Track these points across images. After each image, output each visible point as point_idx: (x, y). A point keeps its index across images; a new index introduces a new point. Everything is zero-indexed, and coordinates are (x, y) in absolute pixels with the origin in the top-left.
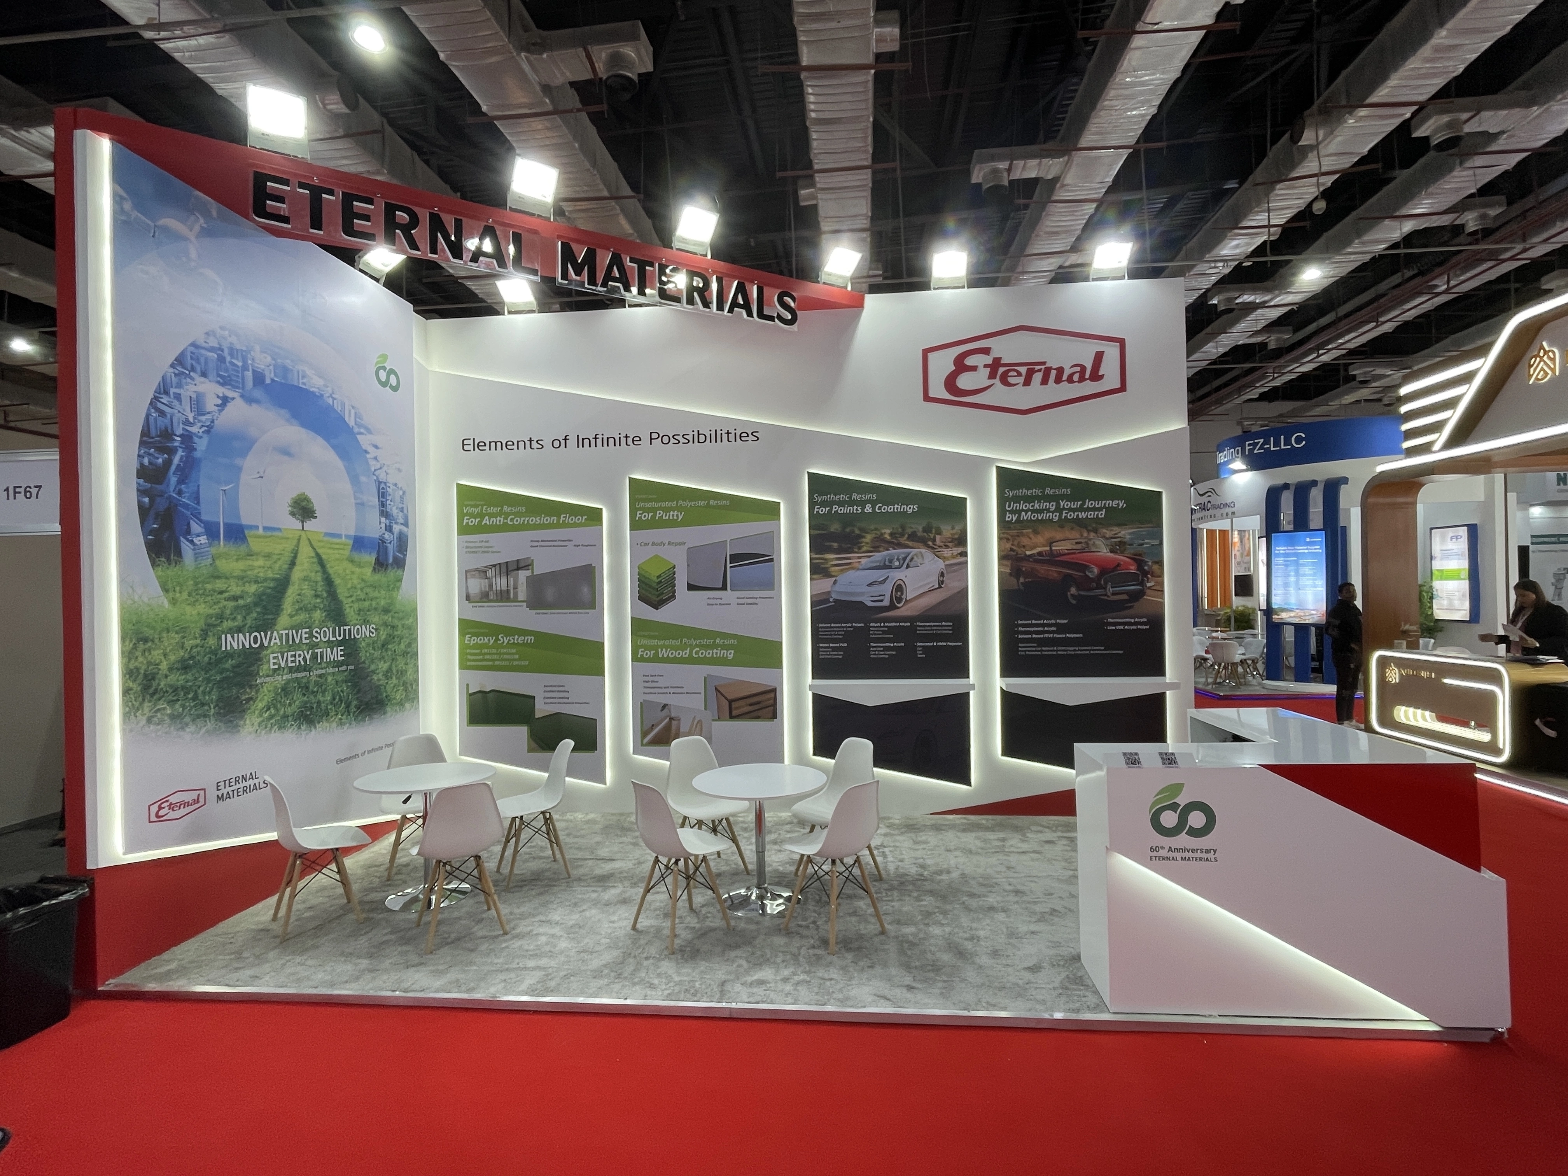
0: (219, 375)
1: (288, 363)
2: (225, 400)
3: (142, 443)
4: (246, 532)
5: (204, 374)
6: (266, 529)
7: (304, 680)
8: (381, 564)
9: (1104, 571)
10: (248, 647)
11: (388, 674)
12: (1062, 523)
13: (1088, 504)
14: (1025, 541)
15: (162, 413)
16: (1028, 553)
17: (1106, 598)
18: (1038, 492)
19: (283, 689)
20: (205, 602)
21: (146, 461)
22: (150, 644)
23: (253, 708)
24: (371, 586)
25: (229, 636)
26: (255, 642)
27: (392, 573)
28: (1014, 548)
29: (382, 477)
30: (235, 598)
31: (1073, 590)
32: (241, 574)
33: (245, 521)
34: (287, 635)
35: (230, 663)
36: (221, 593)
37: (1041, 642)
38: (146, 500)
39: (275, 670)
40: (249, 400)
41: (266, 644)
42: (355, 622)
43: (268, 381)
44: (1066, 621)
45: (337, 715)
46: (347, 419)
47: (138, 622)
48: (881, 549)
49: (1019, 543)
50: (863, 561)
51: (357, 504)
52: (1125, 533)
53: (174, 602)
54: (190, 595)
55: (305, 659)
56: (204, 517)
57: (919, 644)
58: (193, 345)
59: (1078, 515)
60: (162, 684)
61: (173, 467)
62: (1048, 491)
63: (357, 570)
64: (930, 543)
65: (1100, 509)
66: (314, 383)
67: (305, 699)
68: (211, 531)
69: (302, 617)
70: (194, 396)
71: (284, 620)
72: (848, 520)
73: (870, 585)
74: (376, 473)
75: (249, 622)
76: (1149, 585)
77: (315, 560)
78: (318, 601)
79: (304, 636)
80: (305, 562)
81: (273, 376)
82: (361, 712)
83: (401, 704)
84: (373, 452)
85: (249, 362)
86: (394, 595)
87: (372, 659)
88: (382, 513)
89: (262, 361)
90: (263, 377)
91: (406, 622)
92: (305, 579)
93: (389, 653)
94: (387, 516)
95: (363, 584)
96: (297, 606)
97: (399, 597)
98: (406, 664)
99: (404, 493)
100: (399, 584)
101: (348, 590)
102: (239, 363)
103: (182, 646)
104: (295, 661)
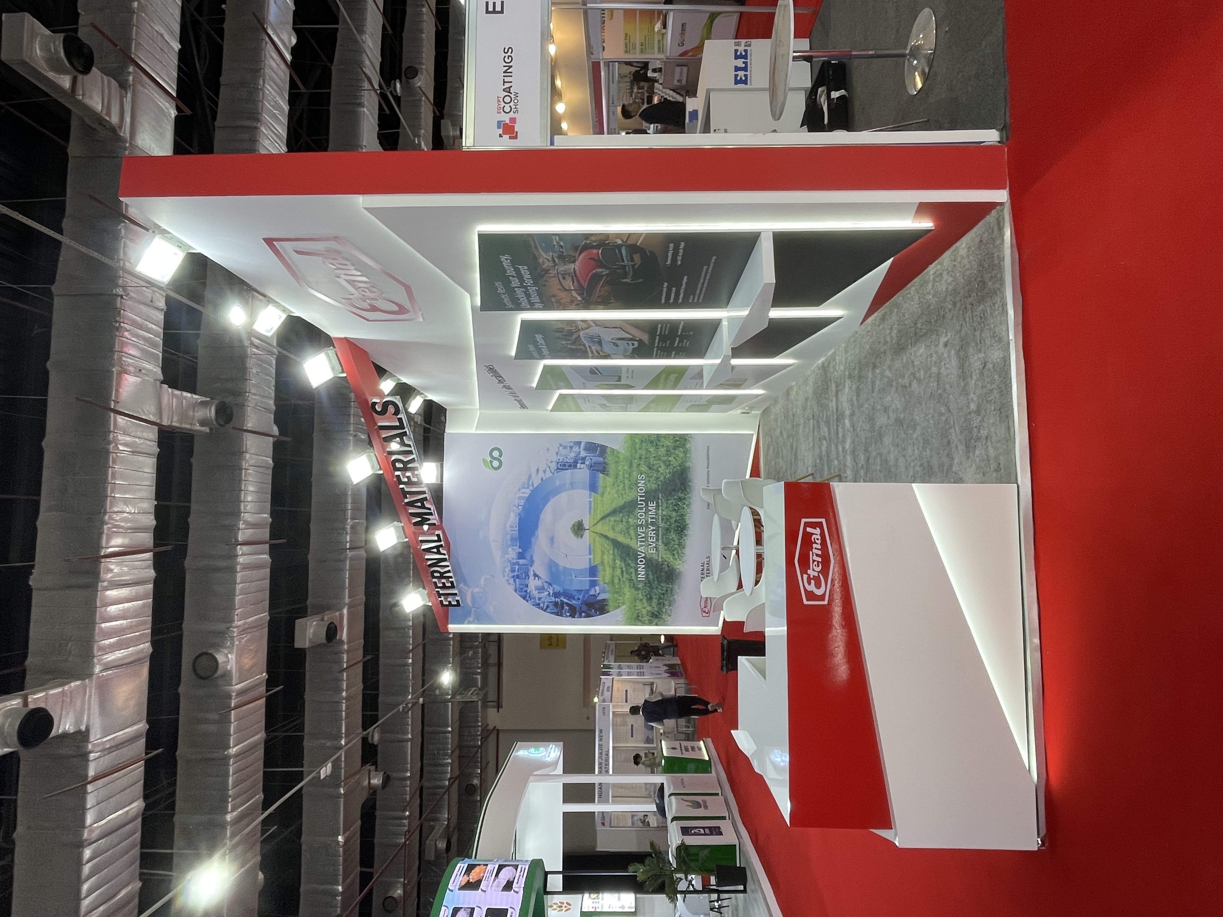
0: (525, 578)
1: (509, 537)
2: (535, 575)
3: (561, 616)
4: (593, 565)
5: (527, 586)
6: (590, 554)
7: (663, 531)
8: (603, 468)
9: (601, 266)
10: (644, 566)
11: (668, 464)
12: (540, 285)
13: (511, 273)
14: (565, 300)
15: (548, 607)
16: (580, 299)
17: (637, 265)
18: (504, 296)
19: (666, 546)
20: (624, 588)
21: (568, 614)
22: (640, 615)
23: (672, 564)
24: (616, 478)
25: (639, 576)
26: (642, 561)
27: (610, 459)
29: (554, 466)
30: (622, 572)
31: (626, 280)
32: (611, 569)
33: (588, 566)
34: (641, 542)
35: (650, 576)
36: (620, 579)
37: (690, 292)
38: (583, 614)
39: (656, 550)
40: (532, 562)
41: (643, 555)
42: (636, 493)
43: (520, 550)
44: (666, 283)
45: (684, 508)
46: (527, 495)
47: (631, 619)
48: (582, 343)
49: (568, 303)
50: (593, 348)
51: (572, 488)
52: (546, 255)
53: (623, 603)
54: (620, 596)
55: (653, 530)
56: (588, 588)
57: (679, 333)
58: (516, 591)
59: (528, 279)
60: (656, 609)
61: (569, 602)
62: (501, 292)
63: (608, 489)
64: (574, 331)
65: (516, 268)
66: (513, 519)
67: (672, 530)
68: (593, 584)
69: (632, 532)
70: (537, 591)
71: (633, 544)
72: (555, 351)
73: (617, 346)
74: (553, 471)
75: (633, 565)
76: (620, 242)
77: (604, 521)
78: (624, 520)
79: (641, 530)
80: (604, 528)
81: (517, 547)
82: (685, 489)
83: (686, 452)
84: (541, 474)
85: (515, 561)
86: (622, 457)
87: (657, 478)
88: (575, 467)
89: (512, 553)
90: (519, 553)
91: (638, 446)
92: (613, 529)
93: (655, 462)
94: (576, 462)
95: (616, 485)
96: (627, 535)
97: (623, 452)
98: (663, 446)
99: (561, 445)
100: (615, 453)
101: (619, 497)
102: (517, 567)
103: (641, 600)
104: (653, 537)
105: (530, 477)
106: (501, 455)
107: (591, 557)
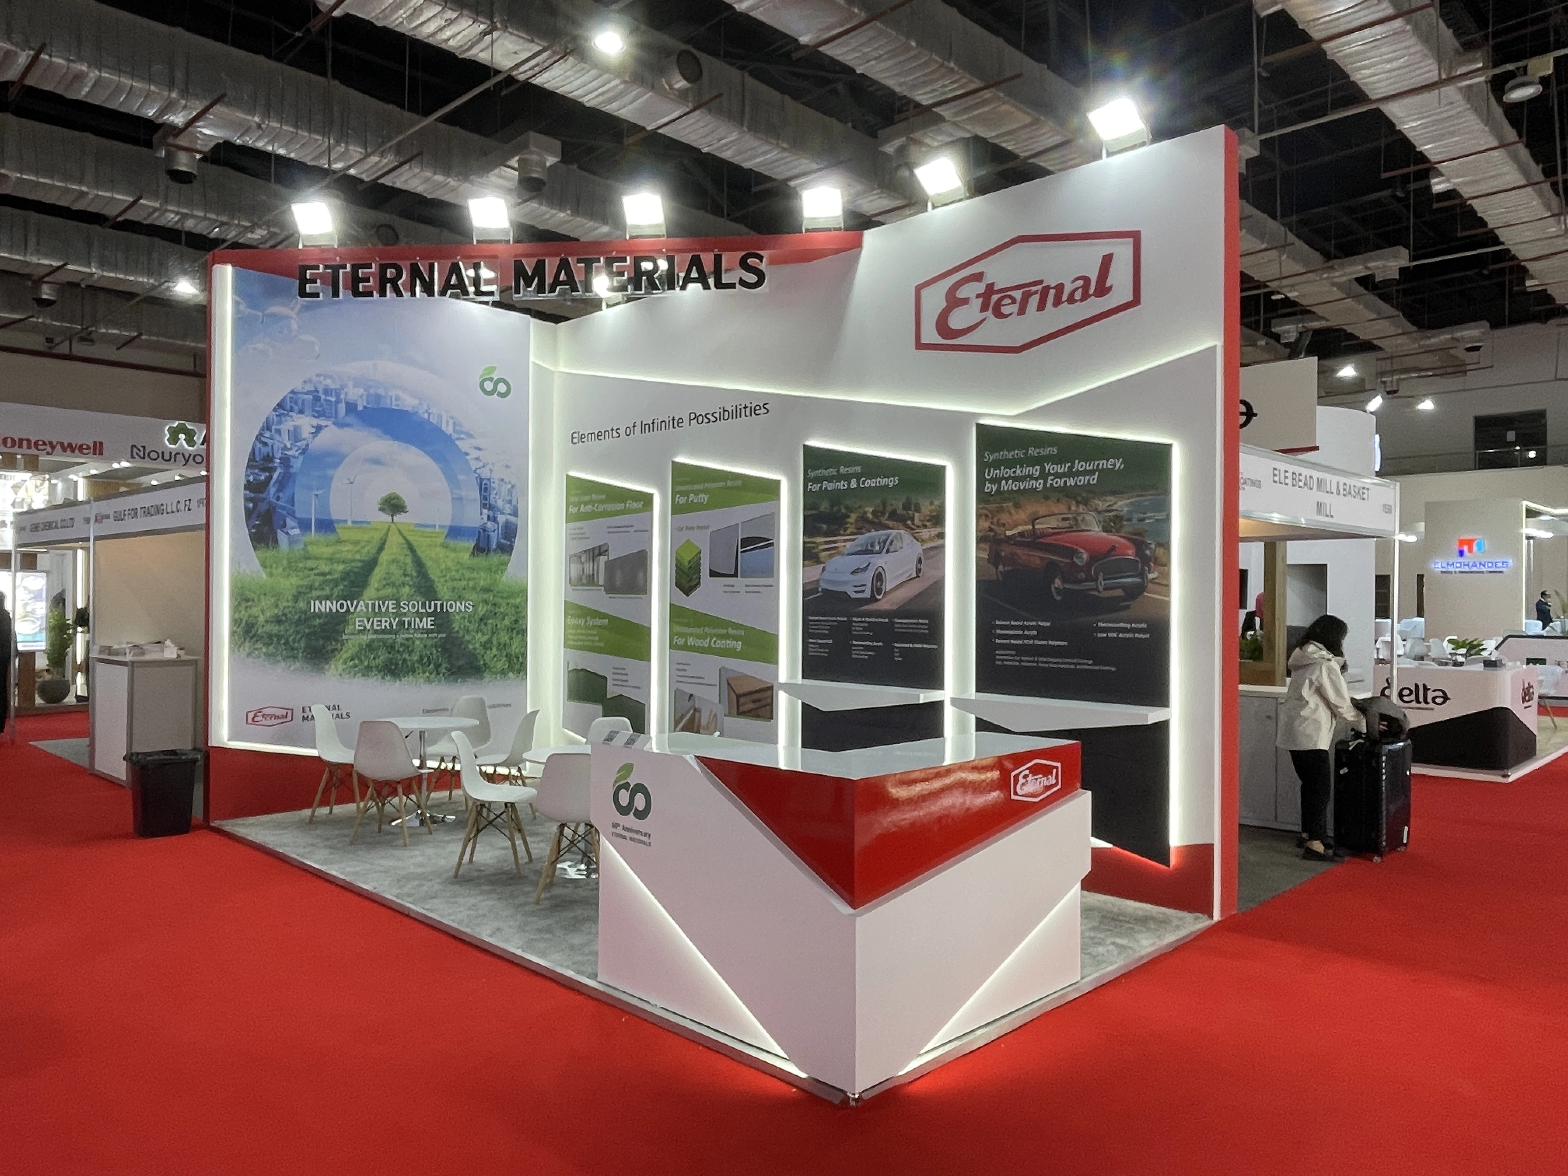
0: (314, 410)
1: (381, 391)
2: (319, 428)
3: (248, 466)
4: (336, 525)
5: (301, 412)
6: (353, 522)
7: (391, 641)
8: (481, 549)
9: (1094, 558)
10: (334, 610)
11: (487, 645)
12: (1048, 493)
13: (1079, 466)
14: (1004, 518)
15: (265, 444)
16: (1008, 533)
17: (1096, 593)
18: (1019, 453)
19: (367, 646)
20: (297, 576)
21: (251, 478)
22: (250, 603)
23: (338, 657)
24: (468, 568)
25: (317, 602)
26: (342, 607)
27: (495, 559)
28: (993, 527)
29: (485, 473)
30: (324, 574)
31: (1058, 583)
32: (330, 556)
33: (334, 517)
34: (374, 605)
35: (317, 621)
36: (312, 570)
37: (1021, 650)
38: (251, 505)
39: (360, 630)
40: (341, 425)
41: (352, 610)
42: (447, 597)
43: (360, 408)
44: (1049, 624)
45: (424, 672)
46: (444, 428)
47: (242, 588)
48: (864, 531)
49: (998, 520)
50: (848, 544)
51: (453, 499)
52: (1122, 505)
53: (271, 575)
54: (284, 570)
55: (391, 624)
56: (298, 515)
57: (896, 645)
58: (292, 392)
59: (1065, 482)
60: (260, 631)
61: (273, 481)
62: (1031, 451)
63: (453, 555)
64: (909, 522)
65: (1092, 472)
66: (408, 402)
67: (391, 656)
68: (305, 525)
69: (389, 591)
70: (292, 429)
71: (370, 592)
72: (836, 497)
73: (853, 573)
74: (478, 471)
75: (336, 592)
76: (1151, 576)
77: (405, 546)
78: (407, 578)
79: (391, 606)
80: (394, 548)
81: (365, 404)
82: (452, 674)
83: (503, 673)
84: (474, 454)
85: (343, 396)
86: (498, 577)
87: (468, 630)
88: (484, 506)
89: (354, 394)
90: (356, 406)
91: (512, 601)
92: (393, 561)
93: (489, 627)
94: (491, 507)
95: (458, 566)
96: (384, 582)
97: (504, 578)
98: (511, 638)
99: (513, 487)
100: (503, 567)
101: (442, 571)
102: (333, 399)
103: (277, 606)
104: (381, 625)
105: (470, 436)
106: (501, 395)
107: (350, 524)
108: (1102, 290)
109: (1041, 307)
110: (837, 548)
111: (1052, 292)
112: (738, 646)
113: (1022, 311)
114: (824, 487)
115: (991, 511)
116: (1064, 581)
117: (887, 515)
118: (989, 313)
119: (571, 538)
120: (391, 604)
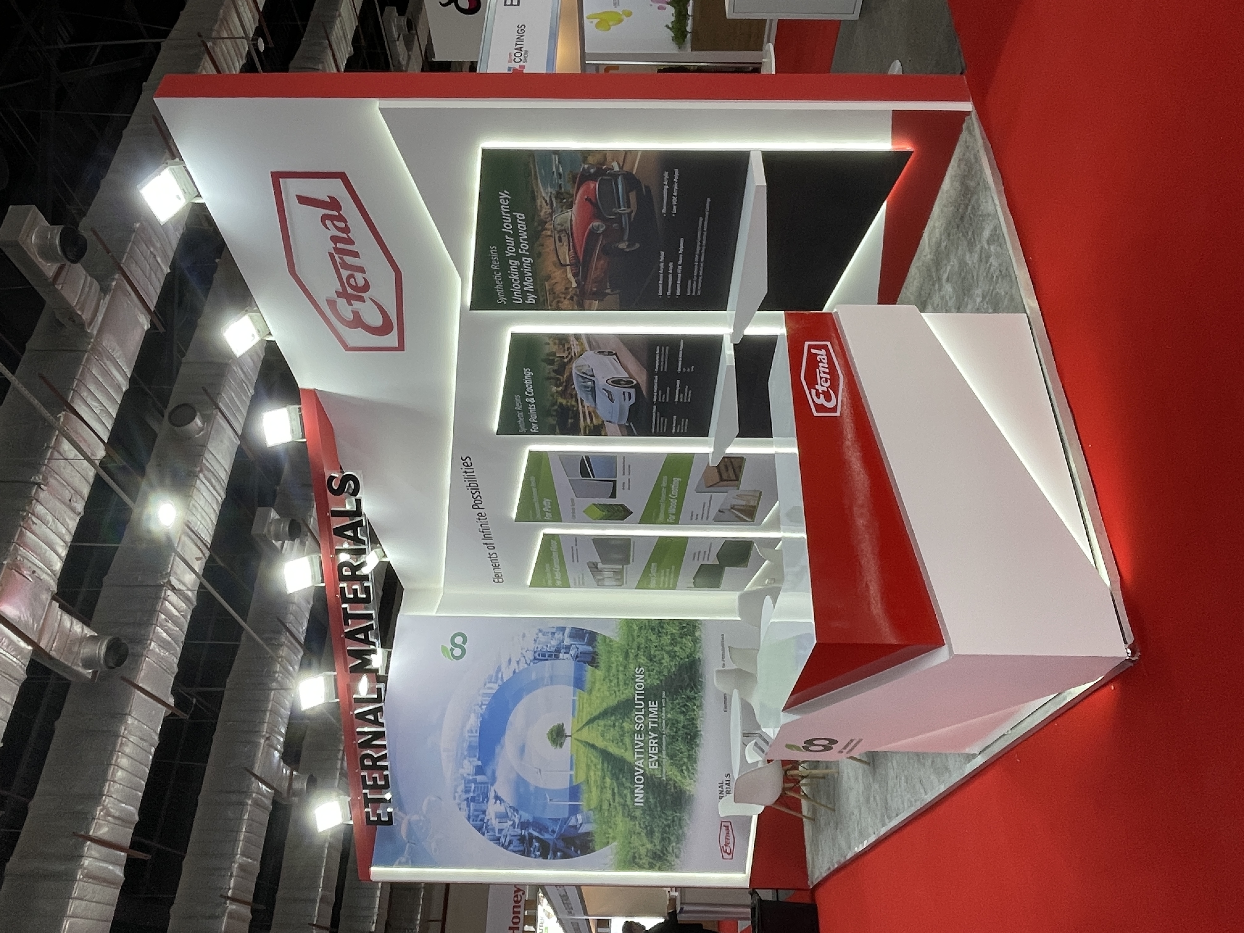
0: (483, 802)
1: (465, 745)
2: (497, 798)
3: (528, 856)
4: (574, 784)
5: (484, 812)
6: (571, 769)
7: (668, 740)
8: (592, 660)
9: (598, 215)
10: (642, 786)
11: (673, 656)
12: (535, 254)
13: (507, 227)
14: (559, 288)
15: (511, 842)
16: (574, 285)
17: (633, 215)
18: (497, 277)
19: (672, 759)
20: (615, 816)
21: (538, 853)
22: (636, 855)
23: (680, 783)
24: (608, 671)
25: (636, 800)
26: (640, 780)
27: (601, 648)
28: (569, 297)
29: (530, 656)
30: (614, 794)
31: (622, 246)
32: (599, 789)
33: (567, 785)
34: (639, 753)
35: (652, 800)
36: (610, 805)
37: (688, 275)
38: (559, 854)
39: (659, 765)
40: (494, 780)
41: (642, 771)
42: (632, 690)
43: (480, 763)
44: (662, 253)
45: (694, 710)
46: (494, 691)
47: (625, 862)
48: (574, 393)
49: (563, 293)
50: (586, 404)
51: (552, 684)
52: (544, 192)
53: (614, 838)
54: (611, 827)
55: (654, 738)
56: (567, 816)
57: (679, 370)
58: (468, 819)
59: (523, 240)
60: (659, 847)
61: (540, 836)
62: (495, 266)
63: (598, 685)
64: (566, 360)
65: (514, 219)
66: (473, 722)
67: (680, 739)
68: (574, 810)
69: (627, 740)
70: (497, 820)
71: (627, 756)
72: (543, 413)
73: (612, 400)
74: (528, 662)
75: (628, 784)
76: (616, 168)
77: (591, 725)
78: (617, 724)
79: (639, 738)
80: (592, 735)
81: (476, 759)
82: (695, 685)
83: (695, 641)
84: (514, 665)
85: (471, 778)
86: (615, 645)
87: (660, 672)
88: (557, 657)
89: (468, 767)
90: (478, 766)
91: (635, 633)
92: (603, 736)
93: (657, 653)
94: (558, 651)
95: (607, 680)
96: (620, 744)
97: (617, 639)
98: (667, 634)
99: (540, 631)
100: (608, 641)
101: (611, 695)
102: (473, 786)
103: (639, 833)
104: (655, 747)
105: (499, 669)
106: (464, 642)
107: (573, 773)
108: (334, 204)
109: (356, 255)
110: (590, 413)
111: (339, 245)
112: (676, 480)
113: (362, 270)
114: (534, 421)
115: (554, 298)
116: (621, 240)
117: (558, 376)
118: (365, 295)
119: (582, 584)
120: (637, 738)
